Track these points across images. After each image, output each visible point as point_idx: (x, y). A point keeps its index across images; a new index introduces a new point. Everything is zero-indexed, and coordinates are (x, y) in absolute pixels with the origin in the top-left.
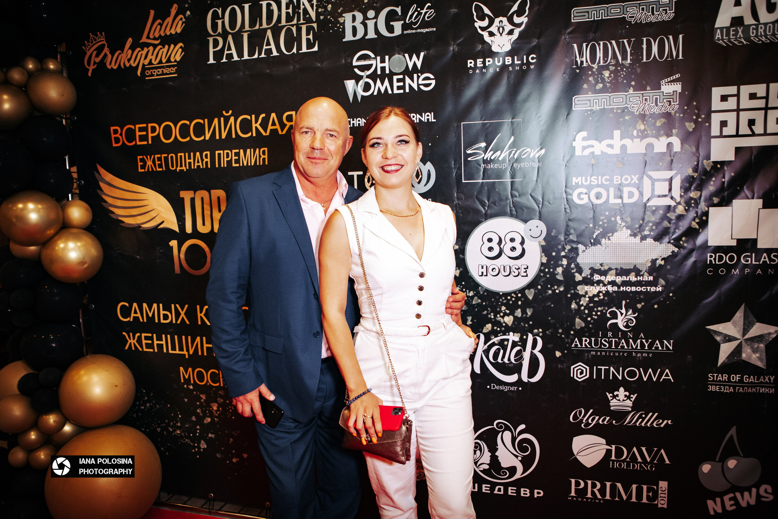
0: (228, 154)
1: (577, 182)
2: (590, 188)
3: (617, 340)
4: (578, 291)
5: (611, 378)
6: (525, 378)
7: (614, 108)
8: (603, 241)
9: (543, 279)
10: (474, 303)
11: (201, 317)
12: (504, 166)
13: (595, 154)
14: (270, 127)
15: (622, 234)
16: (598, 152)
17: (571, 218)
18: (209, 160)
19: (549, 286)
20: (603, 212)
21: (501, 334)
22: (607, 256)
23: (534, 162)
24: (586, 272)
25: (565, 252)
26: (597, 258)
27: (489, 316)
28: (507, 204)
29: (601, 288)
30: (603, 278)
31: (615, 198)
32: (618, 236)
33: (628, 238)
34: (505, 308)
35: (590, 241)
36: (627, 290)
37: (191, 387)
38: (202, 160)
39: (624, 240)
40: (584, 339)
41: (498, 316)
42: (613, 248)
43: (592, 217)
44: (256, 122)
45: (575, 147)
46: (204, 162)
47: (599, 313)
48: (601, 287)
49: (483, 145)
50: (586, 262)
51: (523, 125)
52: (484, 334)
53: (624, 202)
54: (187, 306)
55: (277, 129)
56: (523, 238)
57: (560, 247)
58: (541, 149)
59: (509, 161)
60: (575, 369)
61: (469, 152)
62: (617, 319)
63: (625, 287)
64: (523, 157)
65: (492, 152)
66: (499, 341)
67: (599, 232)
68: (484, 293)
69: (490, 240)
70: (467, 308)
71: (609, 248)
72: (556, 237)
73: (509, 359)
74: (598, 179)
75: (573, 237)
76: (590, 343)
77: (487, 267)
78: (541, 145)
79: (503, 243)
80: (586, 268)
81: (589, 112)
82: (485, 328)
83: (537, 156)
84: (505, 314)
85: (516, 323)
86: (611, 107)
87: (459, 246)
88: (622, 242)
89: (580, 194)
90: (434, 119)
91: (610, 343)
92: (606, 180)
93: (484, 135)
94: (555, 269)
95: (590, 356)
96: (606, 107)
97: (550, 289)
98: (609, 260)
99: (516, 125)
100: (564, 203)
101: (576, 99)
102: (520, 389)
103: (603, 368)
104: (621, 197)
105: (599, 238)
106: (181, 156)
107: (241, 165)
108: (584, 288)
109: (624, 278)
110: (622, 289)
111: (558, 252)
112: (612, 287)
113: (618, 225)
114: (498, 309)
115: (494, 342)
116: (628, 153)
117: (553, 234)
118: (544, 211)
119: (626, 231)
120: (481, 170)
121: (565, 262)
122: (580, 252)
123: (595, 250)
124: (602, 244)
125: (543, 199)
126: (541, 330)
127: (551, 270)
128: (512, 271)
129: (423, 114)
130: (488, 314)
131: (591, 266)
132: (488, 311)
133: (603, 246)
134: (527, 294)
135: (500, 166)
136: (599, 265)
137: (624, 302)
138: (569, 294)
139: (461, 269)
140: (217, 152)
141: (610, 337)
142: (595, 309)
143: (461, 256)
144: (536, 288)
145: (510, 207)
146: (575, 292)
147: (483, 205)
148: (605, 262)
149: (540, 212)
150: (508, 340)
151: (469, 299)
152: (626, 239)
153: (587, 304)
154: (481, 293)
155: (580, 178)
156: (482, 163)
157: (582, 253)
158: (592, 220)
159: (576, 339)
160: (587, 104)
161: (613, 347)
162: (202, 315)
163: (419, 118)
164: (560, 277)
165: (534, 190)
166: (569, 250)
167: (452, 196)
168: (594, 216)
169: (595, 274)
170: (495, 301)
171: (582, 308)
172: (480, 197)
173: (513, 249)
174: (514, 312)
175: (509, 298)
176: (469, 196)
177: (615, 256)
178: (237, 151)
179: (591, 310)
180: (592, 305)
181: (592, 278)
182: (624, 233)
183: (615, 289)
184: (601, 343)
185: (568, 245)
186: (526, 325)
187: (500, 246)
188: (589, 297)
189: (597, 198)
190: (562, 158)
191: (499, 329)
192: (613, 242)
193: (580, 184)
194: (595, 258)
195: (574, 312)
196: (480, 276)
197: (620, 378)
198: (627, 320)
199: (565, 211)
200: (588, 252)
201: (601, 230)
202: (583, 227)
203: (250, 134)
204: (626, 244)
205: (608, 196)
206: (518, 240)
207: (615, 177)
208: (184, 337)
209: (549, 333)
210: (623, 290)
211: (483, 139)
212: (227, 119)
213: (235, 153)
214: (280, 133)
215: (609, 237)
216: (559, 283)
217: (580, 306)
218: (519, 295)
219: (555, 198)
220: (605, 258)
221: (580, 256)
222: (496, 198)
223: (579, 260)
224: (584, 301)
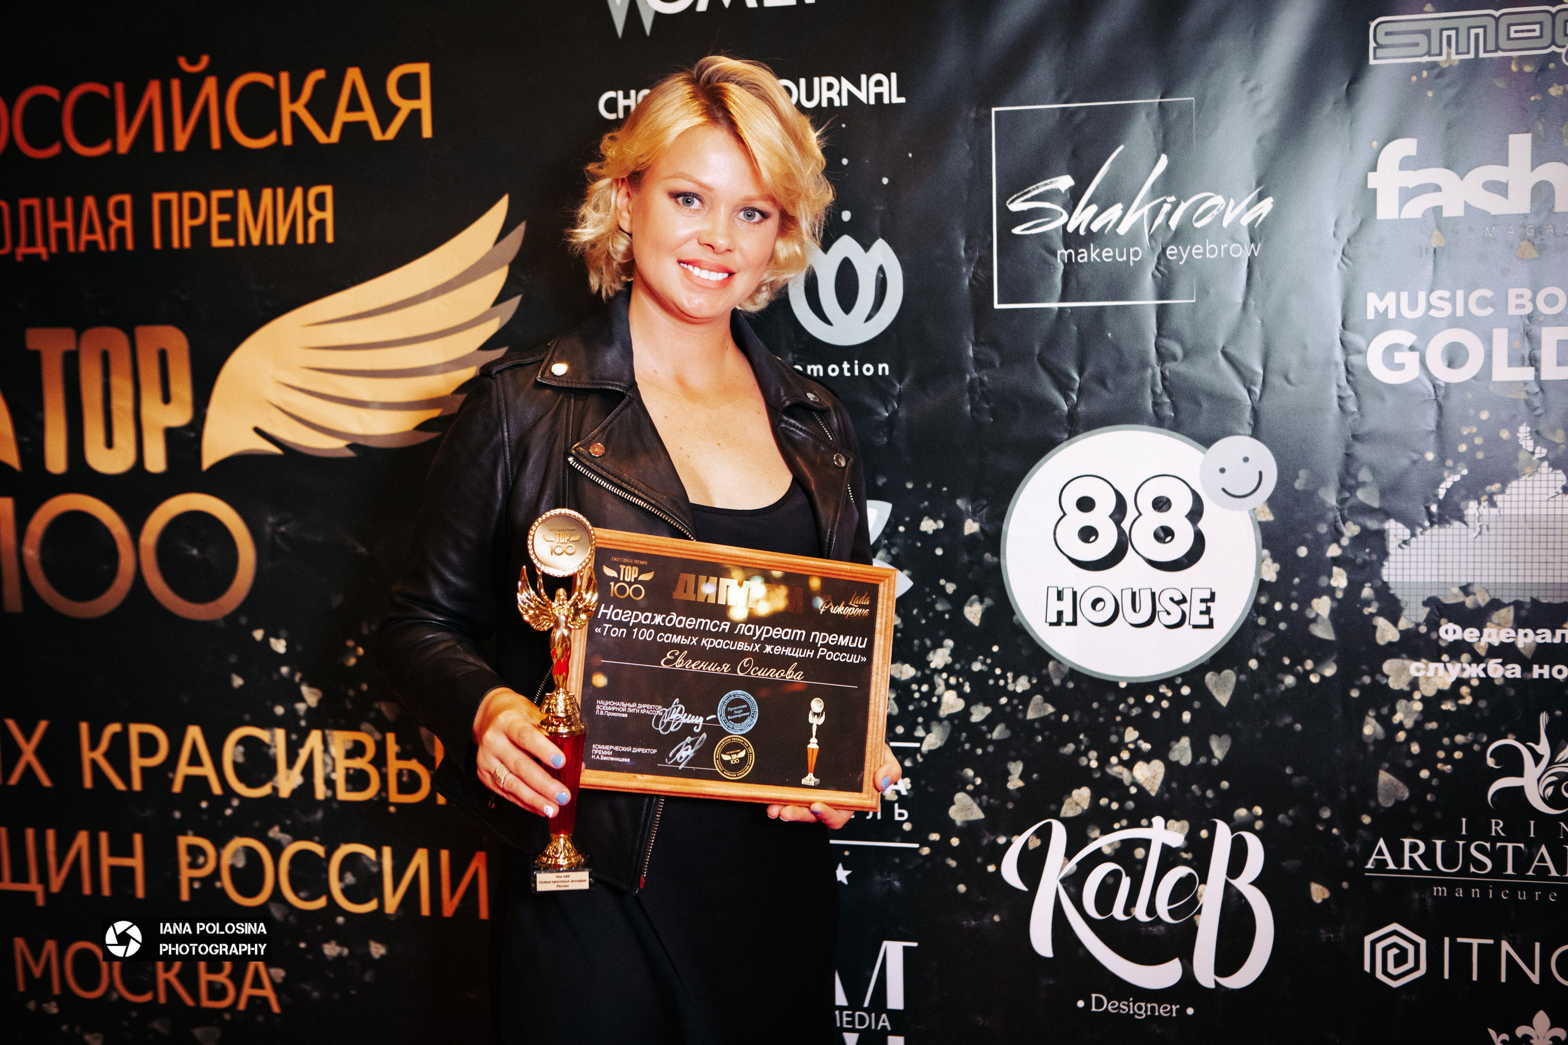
0: (194, 203)
1: (1381, 311)
2: (1425, 328)
3: (1522, 845)
4: (1387, 677)
5: (1503, 979)
6: (1205, 974)
7: (1509, 59)
8: (1472, 509)
9: (1267, 637)
10: (1031, 715)
11: (94, 763)
12: (1136, 254)
13: (1445, 214)
14: (342, 116)
15: (1537, 484)
16: (1453, 209)
17: (1362, 430)
18: (127, 223)
19: (1287, 661)
20: (1472, 412)
21: (1124, 822)
22: (1485, 559)
23: (1234, 241)
24: (1414, 615)
25: (1340, 546)
26: (1449, 565)
27: (1083, 761)
28: (1142, 382)
29: (1463, 670)
30: (1470, 635)
31: (1511, 363)
32: (1522, 491)
33: (1559, 498)
34: (1136, 734)
35: (1428, 509)
36: (1555, 675)
37: (53, 1009)
38: (106, 223)
39: (1544, 504)
40: (1407, 842)
41: (1114, 760)
42: (1507, 532)
43: (1432, 426)
44: (294, 97)
45: (1375, 191)
46: (112, 232)
47: (1458, 755)
48: (1466, 666)
49: (1065, 182)
50: (1414, 579)
51: (1198, 116)
52: (1065, 821)
53: (1543, 377)
54: (43, 725)
55: (364, 125)
56: (1197, 499)
57: (1323, 529)
58: (1261, 197)
59: (1151, 237)
60: (1379, 947)
61: (1017, 206)
62: (1520, 774)
63: (1547, 667)
64: (1198, 225)
65: (1094, 208)
66: (1118, 846)
67: (1457, 478)
68: (1064, 681)
69: (1086, 504)
70: (1007, 734)
71: (1492, 532)
72: (1309, 495)
73: (1151, 909)
74: (1452, 300)
75: (1367, 496)
76: (1429, 857)
77: (1075, 594)
78: (1258, 184)
79: (1131, 513)
80: (1413, 599)
81: (1425, 73)
82: (1068, 801)
83: (1245, 221)
84: (1138, 756)
85: (1174, 785)
86: (1500, 54)
87: (981, 522)
88: (1536, 512)
89: (1390, 351)
90: (899, 95)
91: (1498, 857)
92: (1482, 303)
93: (1069, 150)
94: (1305, 604)
95: (1429, 901)
96: (1482, 55)
97: (1289, 670)
98: (1492, 572)
99: (1174, 115)
100: (1338, 379)
101: (1381, 28)
102: (1190, 1011)
103: (1475, 942)
104: (1533, 361)
105: (1456, 498)
106: (30, 210)
107: (242, 242)
108: (1406, 669)
109: (1546, 636)
110: (1536, 671)
111: (1318, 545)
112: (1503, 664)
113: (1523, 456)
114: (1114, 739)
115: (1099, 850)
116: (1557, 210)
117: (1298, 485)
118: (1266, 405)
119: (1552, 477)
120: (1055, 268)
121: (1340, 579)
122: (1392, 545)
123: (1442, 539)
124: (1468, 519)
125: (1265, 370)
126: (1258, 810)
127: (1294, 607)
128: (1159, 608)
129: (864, 77)
130: (1078, 753)
131: (1428, 594)
132: (1078, 742)
133: (1471, 525)
134: (1210, 687)
135: (1121, 255)
136: (1456, 590)
137: (1544, 718)
138: (1354, 686)
139: (988, 601)
140: (157, 197)
141: (1499, 838)
142: (1446, 741)
143: (988, 556)
144: (1243, 669)
145: (1154, 392)
146: (1375, 682)
147: (1064, 388)
148: (1477, 580)
149: (1255, 412)
150: (1146, 844)
151: (1015, 702)
152: (1551, 504)
153: (1418, 724)
154: (1057, 682)
155: (1391, 297)
156: (1061, 245)
157: (1400, 551)
158: (1432, 438)
159: (1381, 843)
160: (1417, 45)
161: (1510, 871)
162: (98, 755)
163: (850, 93)
164: (1323, 631)
165: (1236, 335)
166: (1354, 539)
167: (961, 354)
168: (1439, 426)
169: (1443, 621)
170: (1103, 711)
171: (1401, 736)
172: (1053, 359)
173: (1164, 534)
174: (1169, 749)
175: (1150, 699)
176: (1015, 357)
177: (1514, 559)
178: (228, 194)
179: (1430, 742)
180: (1433, 725)
181: (1434, 636)
182: (1544, 484)
183: (1515, 671)
184: (1469, 858)
185: (1350, 524)
186: (1210, 794)
187: (1118, 523)
188: (1424, 699)
189: (1451, 364)
190: (1332, 229)
191: (1115, 806)
192: (1507, 512)
193: (1392, 315)
194: (1442, 565)
195: (1371, 748)
196: (1051, 624)
197: (1535, 978)
198: (1554, 778)
199: (1341, 407)
200: (1421, 545)
201: (1465, 472)
202: (1405, 462)
203: (271, 139)
204: (1551, 518)
205: (1489, 356)
206: (1182, 503)
207: (1512, 293)
208: (30, 833)
209: (1288, 822)
210: (1541, 675)
211: (1063, 165)
212: (192, 86)
213: (221, 201)
214: (377, 135)
215: (1491, 496)
216: (1320, 650)
217: (1392, 729)
218: (1186, 691)
219: (1305, 363)
220: (1478, 566)
221: (1391, 558)
222: (1107, 363)
223: (1390, 573)
224: (1405, 714)
